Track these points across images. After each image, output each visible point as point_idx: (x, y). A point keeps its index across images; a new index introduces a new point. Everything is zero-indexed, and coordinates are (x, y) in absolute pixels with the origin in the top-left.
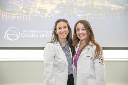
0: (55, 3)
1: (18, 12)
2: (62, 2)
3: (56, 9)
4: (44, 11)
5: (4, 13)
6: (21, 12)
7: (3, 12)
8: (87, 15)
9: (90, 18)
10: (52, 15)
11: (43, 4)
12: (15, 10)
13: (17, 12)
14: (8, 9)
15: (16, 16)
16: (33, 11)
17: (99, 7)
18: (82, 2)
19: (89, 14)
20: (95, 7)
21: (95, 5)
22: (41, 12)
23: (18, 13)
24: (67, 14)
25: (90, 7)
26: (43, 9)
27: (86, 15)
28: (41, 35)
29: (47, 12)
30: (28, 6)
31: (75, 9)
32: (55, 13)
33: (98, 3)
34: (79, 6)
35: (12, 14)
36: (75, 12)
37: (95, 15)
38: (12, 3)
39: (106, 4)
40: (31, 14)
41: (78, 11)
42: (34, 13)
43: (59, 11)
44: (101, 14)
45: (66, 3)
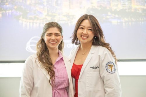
0: (84, 7)
1: (41, 19)
2: (93, 6)
4: (71, 17)
5: (26, 20)
6: (45, 18)
7: (24, 20)
8: (123, 21)
11: (70, 8)
12: (37, 16)
14: (30, 16)
15: (40, 23)
16: (59, 18)
17: (139, 10)
18: (117, 5)
19: (126, 19)
20: (133, 11)
21: (133, 8)
22: (69, 19)
25: (127, 11)
26: (70, 14)
28: (69, 46)
30: (53, 11)
31: (109, 14)
33: (137, 5)
34: (113, 10)
35: (35, 21)
36: (108, 17)
37: (133, 20)
38: (34, 9)
41: (113, 16)
44: (140, 19)
45: (98, 6)
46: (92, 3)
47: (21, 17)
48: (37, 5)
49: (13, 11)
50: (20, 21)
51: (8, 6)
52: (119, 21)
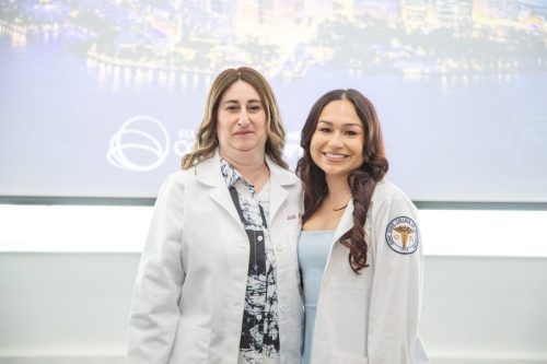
0: (310, 19)
1: (161, 57)
2: (340, 16)
3: (314, 44)
4: (264, 52)
5: (109, 59)
6: (175, 54)
7: (103, 57)
8: (443, 69)
9: (454, 78)
10: (297, 69)
11: (261, 21)
12: (149, 47)
13: (158, 55)
14: (122, 46)
15: (157, 71)
16: (224, 52)
17: (495, 35)
18: (422, 16)
19: (453, 64)
20: (475, 34)
21: (477, 26)
22: (256, 57)
23: (164, 61)
24: (359, 62)
25: (456, 35)
26: (262, 42)
27: (437, 67)
29: (277, 56)
30: (201, 31)
31: (395, 43)
32: (311, 58)
33: (491, 17)
34: (409, 32)
35: (142, 62)
36: (392, 55)
37: (476, 67)
38: (139, 21)
39: (525, 22)
40: (213, 65)
41: (407, 51)
42: (228, 58)
43: (329, 53)
44: (500, 65)
45: (356, 17)
46: (337, 6)
47: (94, 46)
48: (149, 7)
49: (65, 26)
50: (89, 62)
51: (48, 7)
52: (427, 70)
